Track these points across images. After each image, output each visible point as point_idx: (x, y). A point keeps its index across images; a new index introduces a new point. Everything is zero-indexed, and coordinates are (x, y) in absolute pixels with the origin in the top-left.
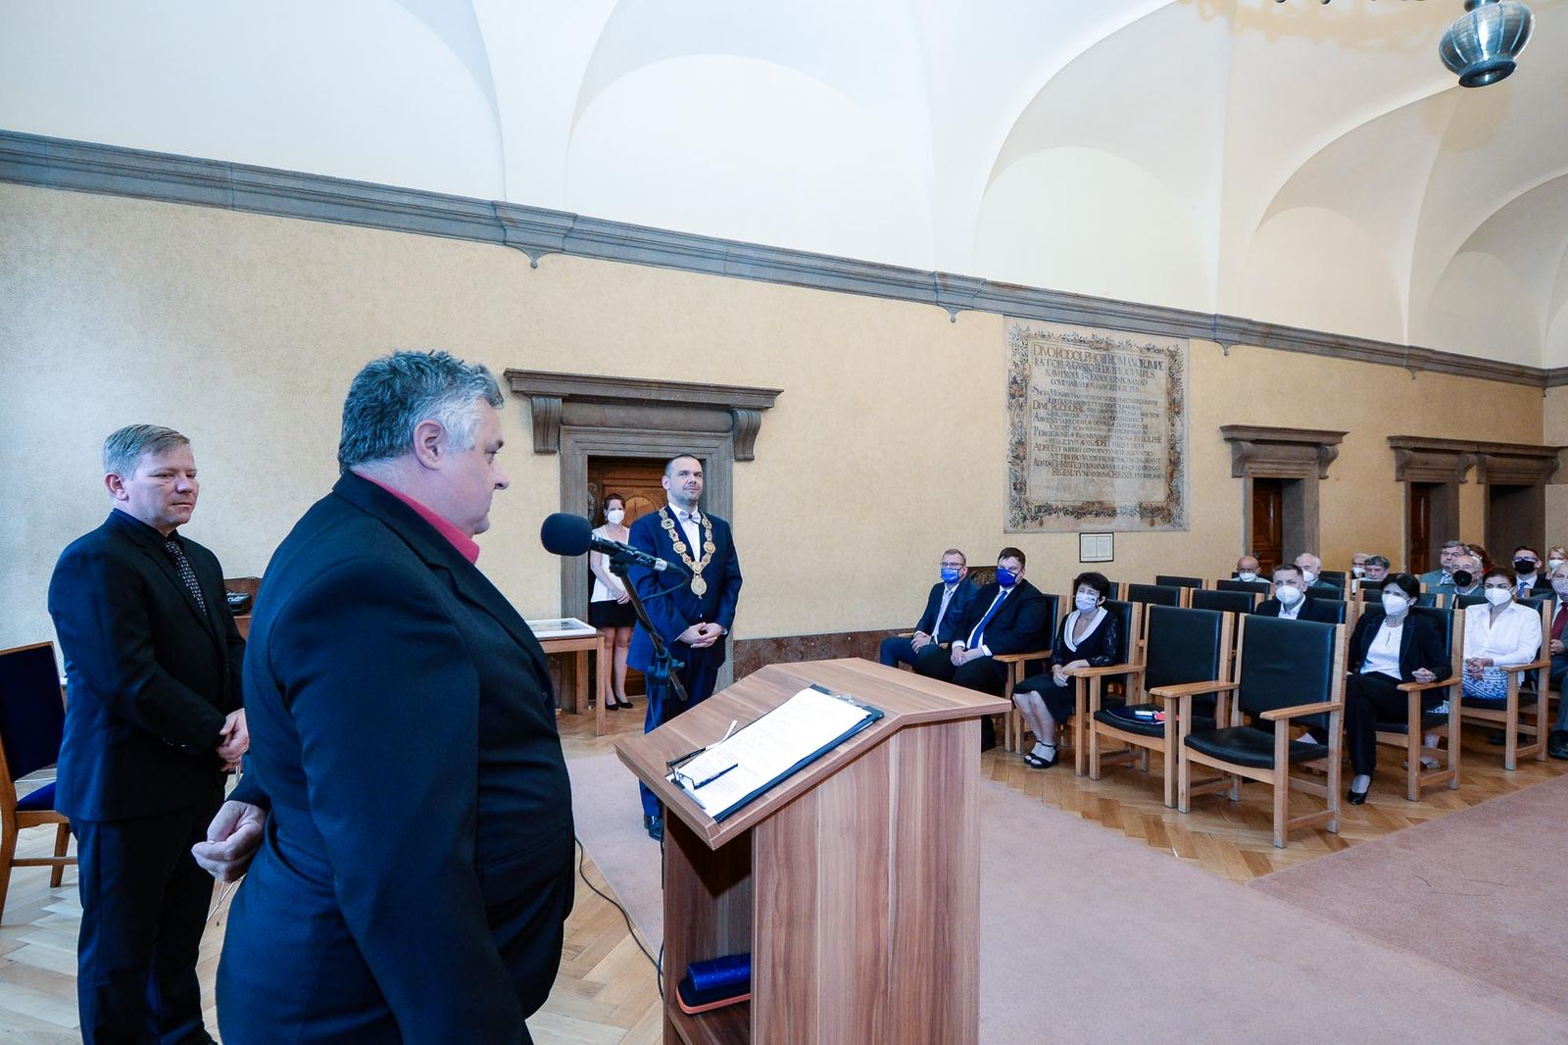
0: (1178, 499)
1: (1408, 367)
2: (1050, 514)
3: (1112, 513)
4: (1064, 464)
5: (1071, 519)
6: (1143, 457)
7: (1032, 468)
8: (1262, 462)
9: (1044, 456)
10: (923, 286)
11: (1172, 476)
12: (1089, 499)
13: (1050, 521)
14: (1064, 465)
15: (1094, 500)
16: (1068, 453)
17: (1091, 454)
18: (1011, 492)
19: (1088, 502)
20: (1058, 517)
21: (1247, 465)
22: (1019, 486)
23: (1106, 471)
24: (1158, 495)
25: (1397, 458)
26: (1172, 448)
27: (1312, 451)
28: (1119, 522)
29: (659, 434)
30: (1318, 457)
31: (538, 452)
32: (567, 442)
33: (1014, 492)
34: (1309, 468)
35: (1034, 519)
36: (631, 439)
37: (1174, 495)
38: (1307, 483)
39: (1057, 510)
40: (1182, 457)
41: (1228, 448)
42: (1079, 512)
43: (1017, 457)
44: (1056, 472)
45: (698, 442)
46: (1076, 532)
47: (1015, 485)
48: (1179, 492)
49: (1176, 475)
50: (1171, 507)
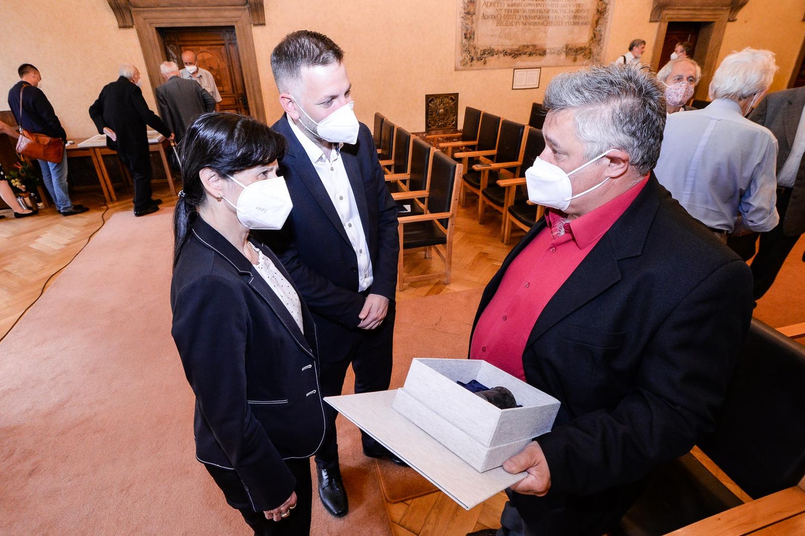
0: (600, 40)
2: (493, 55)
3: (543, 53)
4: (507, 17)
5: (508, 59)
6: (574, 9)
7: (480, 20)
8: (678, 9)
9: (490, 11)
11: (597, 22)
12: (525, 43)
13: (492, 60)
14: (506, 18)
15: (529, 44)
16: (510, 8)
17: (530, 8)
18: (462, 40)
19: (524, 46)
20: (498, 58)
21: (665, 12)
22: (469, 36)
23: (541, 21)
24: (583, 38)
28: (548, 59)
29: (197, 10)
30: (731, 4)
31: (120, 27)
32: (139, 19)
33: (464, 41)
34: (721, 12)
35: (479, 59)
36: (179, 15)
37: (596, 38)
38: (716, 25)
39: (498, 53)
40: (608, 7)
42: (515, 54)
43: (468, 13)
44: (499, 23)
45: (226, 14)
46: (512, 68)
47: (465, 34)
48: (601, 35)
49: (600, 22)
50: (592, 47)
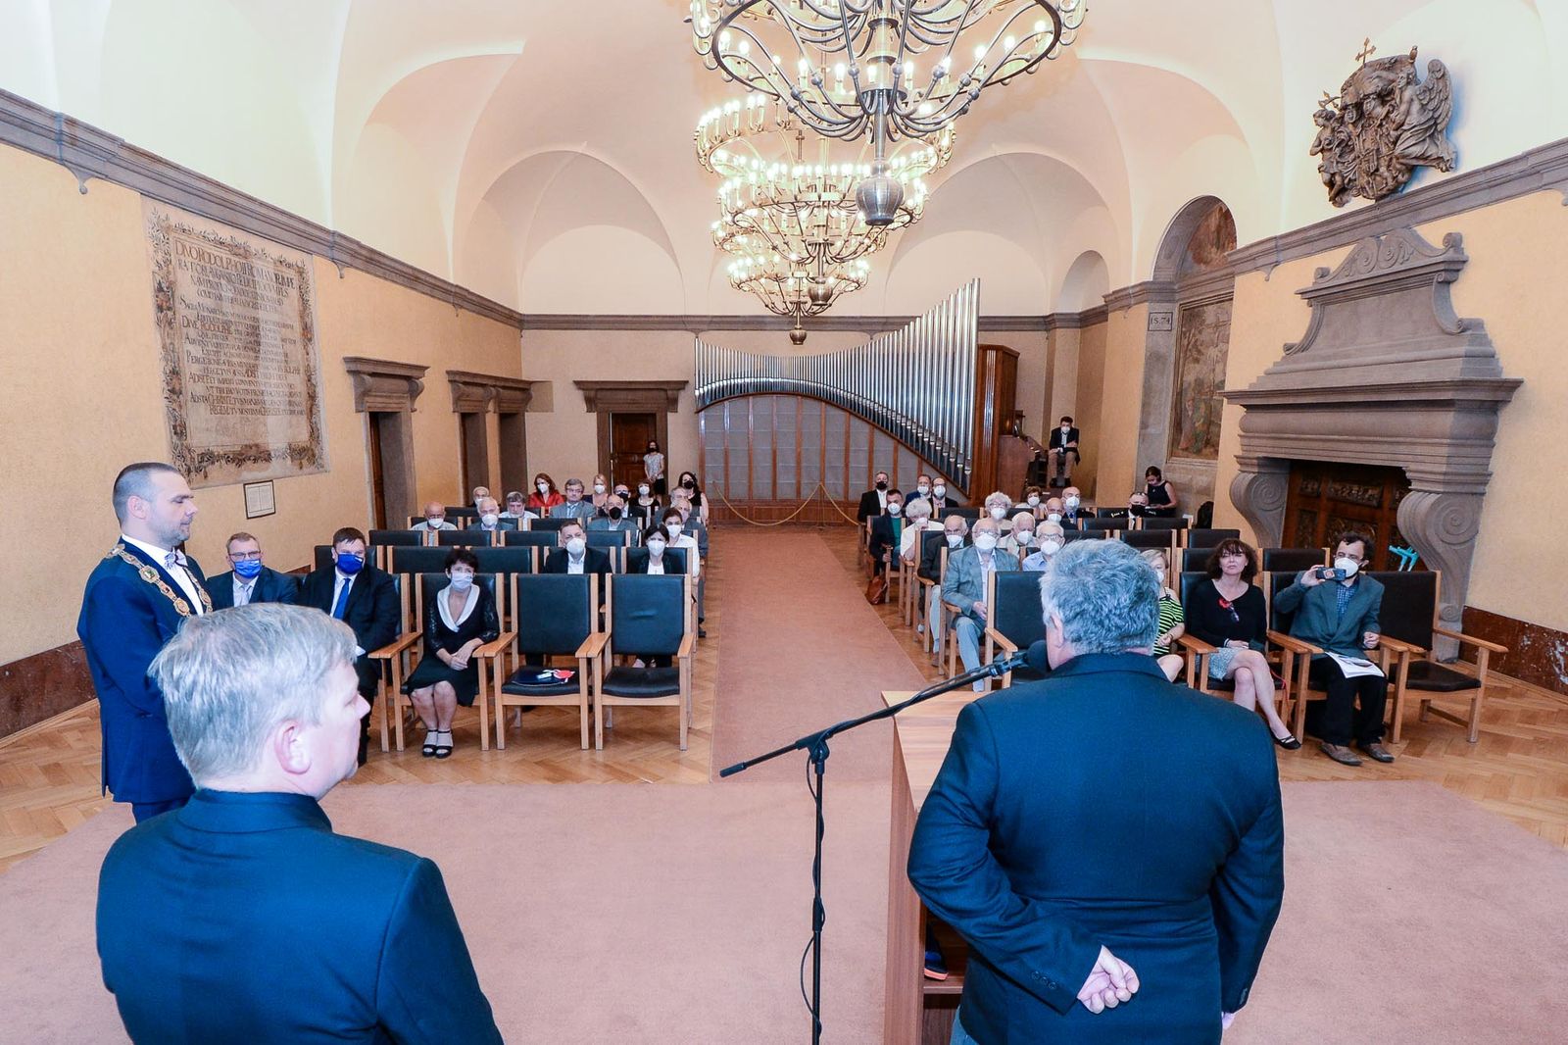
0: (318, 437)
1: (454, 304)
2: (213, 463)
3: (268, 458)
4: (221, 400)
5: (232, 467)
6: (287, 390)
7: (189, 404)
8: (376, 396)
9: (199, 389)
10: (43, 132)
11: (311, 411)
12: (247, 442)
13: (214, 470)
14: (219, 401)
15: (252, 442)
16: (222, 386)
17: (242, 387)
18: (172, 438)
19: (246, 446)
20: (221, 467)
21: (366, 399)
22: (179, 430)
23: (258, 407)
24: (303, 437)
25: (454, 390)
26: (309, 381)
27: (404, 384)
28: (276, 467)
30: (409, 391)
33: (175, 437)
34: (404, 401)
35: (198, 470)
37: (314, 434)
38: (404, 416)
39: (219, 457)
40: (317, 390)
41: (350, 380)
42: (239, 459)
43: (173, 391)
44: (213, 410)
46: (239, 483)
47: (175, 427)
48: (318, 430)
49: (314, 411)
50: (313, 447)
